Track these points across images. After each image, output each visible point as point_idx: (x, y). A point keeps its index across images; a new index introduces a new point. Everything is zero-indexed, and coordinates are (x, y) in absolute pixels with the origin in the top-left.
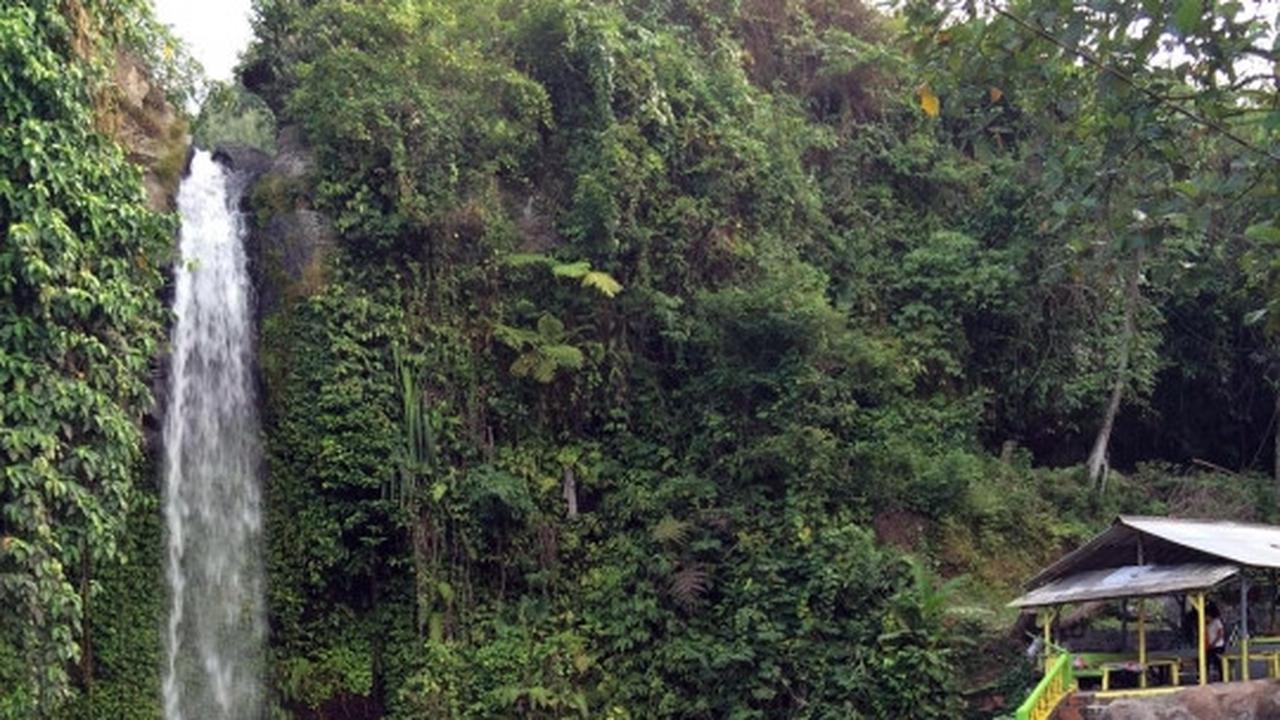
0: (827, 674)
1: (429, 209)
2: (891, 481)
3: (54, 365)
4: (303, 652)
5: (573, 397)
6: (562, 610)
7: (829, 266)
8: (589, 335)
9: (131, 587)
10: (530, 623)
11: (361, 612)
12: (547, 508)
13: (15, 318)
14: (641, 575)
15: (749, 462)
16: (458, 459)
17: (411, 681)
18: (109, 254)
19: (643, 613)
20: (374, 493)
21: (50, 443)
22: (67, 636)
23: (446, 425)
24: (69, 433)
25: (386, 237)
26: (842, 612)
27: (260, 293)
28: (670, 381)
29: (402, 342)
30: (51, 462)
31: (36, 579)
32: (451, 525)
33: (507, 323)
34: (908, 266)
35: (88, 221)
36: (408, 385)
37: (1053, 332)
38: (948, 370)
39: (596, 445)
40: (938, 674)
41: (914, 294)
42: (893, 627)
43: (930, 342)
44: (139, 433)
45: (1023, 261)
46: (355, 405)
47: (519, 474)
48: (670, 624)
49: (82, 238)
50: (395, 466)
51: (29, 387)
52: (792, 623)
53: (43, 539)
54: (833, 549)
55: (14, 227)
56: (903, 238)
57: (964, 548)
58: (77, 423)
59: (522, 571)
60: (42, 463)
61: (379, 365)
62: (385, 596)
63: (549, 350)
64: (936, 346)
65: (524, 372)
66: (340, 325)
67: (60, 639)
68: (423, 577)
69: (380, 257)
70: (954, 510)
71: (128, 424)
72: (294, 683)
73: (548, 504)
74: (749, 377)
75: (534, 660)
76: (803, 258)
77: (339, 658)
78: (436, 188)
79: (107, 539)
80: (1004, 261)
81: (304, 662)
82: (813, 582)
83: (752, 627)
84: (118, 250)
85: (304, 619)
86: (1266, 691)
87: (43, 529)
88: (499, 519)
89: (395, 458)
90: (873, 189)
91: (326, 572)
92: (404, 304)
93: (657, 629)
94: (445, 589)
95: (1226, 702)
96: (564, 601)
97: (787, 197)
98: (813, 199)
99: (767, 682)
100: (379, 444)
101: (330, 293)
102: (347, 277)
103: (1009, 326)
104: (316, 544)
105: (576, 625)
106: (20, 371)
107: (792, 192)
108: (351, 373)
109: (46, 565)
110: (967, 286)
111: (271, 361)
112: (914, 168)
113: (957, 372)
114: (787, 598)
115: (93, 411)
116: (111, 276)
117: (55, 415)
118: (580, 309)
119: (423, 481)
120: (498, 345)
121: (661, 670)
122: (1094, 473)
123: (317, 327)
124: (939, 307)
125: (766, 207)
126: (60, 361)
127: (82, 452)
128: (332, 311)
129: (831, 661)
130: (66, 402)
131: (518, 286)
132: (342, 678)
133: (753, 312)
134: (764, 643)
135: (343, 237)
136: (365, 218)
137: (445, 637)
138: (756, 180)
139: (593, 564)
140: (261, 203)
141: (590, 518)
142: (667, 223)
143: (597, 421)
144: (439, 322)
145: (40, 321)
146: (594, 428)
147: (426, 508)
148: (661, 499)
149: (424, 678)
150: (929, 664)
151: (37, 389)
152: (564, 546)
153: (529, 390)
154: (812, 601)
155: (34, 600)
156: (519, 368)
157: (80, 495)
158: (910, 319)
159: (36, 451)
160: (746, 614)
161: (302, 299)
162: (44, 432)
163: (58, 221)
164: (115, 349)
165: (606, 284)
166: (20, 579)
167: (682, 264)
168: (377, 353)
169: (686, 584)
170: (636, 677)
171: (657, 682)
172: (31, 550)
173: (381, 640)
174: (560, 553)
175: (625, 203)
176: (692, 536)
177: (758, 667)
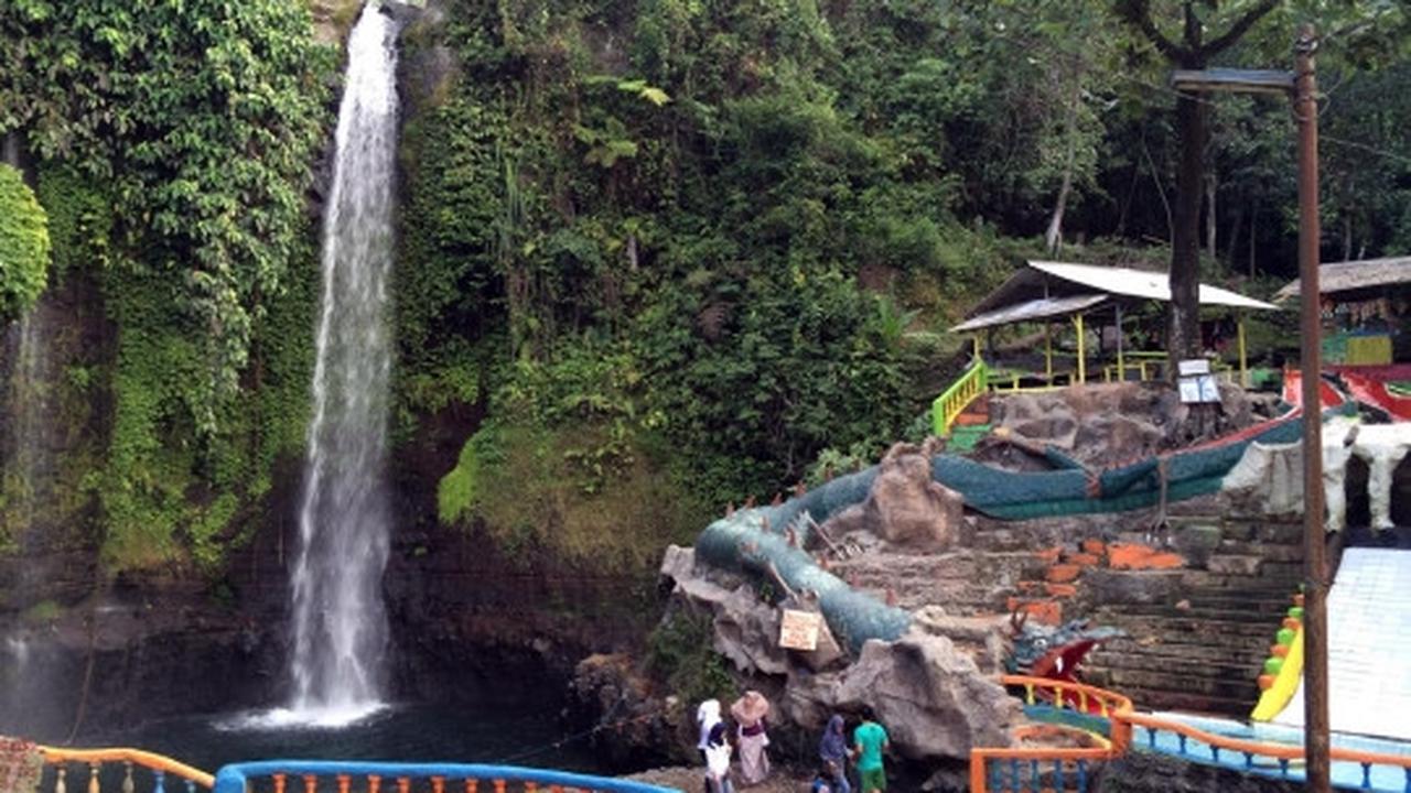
0: (813, 384)
1: (526, 43)
2: (873, 242)
3: (238, 150)
4: (427, 370)
5: (635, 180)
6: (622, 338)
7: (839, 85)
8: (646, 134)
9: (297, 317)
10: (594, 348)
11: (473, 341)
12: (614, 264)
13: (211, 115)
14: (680, 312)
15: (764, 226)
16: (545, 226)
17: (502, 390)
18: (284, 72)
19: (679, 339)
20: (479, 249)
21: (232, 205)
22: (237, 346)
23: (538, 201)
24: (247, 198)
25: (494, 63)
26: (825, 338)
27: (404, 105)
28: (711, 169)
29: (504, 139)
30: (232, 219)
31: (217, 303)
32: (539, 274)
33: (584, 125)
34: (901, 86)
35: (268, 48)
36: (509, 171)
37: (1019, 136)
38: (930, 162)
39: (653, 216)
40: (895, 385)
41: (906, 106)
42: (862, 346)
43: (915, 141)
44: (301, 201)
45: (989, 80)
46: (468, 184)
47: (591, 236)
48: (699, 349)
49: (263, 60)
50: (496, 229)
51: (219, 164)
52: (787, 345)
53: (223, 273)
54: (821, 290)
55: (209, 51)
56: (900, 65)
57: (931, 293)
58: (253, 190)
59: (593, 309)
60: (225, 218)
61: (488, 156)
62: (491, 329)
63: (614, 144)
64: (923, 144)
65: (594, 160)
66: (460, 127)
67: (232, 348)
68: (516, 313)
69: (492, 80)
70: (922, 264)
71: (292, 194)
72: (418, 394)
73: (614, 260)
74: (765, 164)
75: (596, 375)
76: (818, 79)
77: (455, 375)
78: (533, 28)
79: (271, 277)
80: (976, 82)
81: (427, 377)
82: (804, 315)
83: (756, 348)
84: (291, 70)
85: (427, 346)
86: (1131, 389)
87: (223, 267)
88: (573, 270)
89: (496, 223)
90: (878, 30)
91: (444, 309)
92: (508, 112)
93: (689, 352)
94: (533, 323)
95: (1098, 397)
96: (625, 333)
97: (802, 34)
98: (825, 35)
99: (766, 390)
100: (483, 213)
101: (454, 104)
102: (467, 93)
103: (982, 129)
104: (437, 287)
105: (631, 349)
106: (212, 153)
107: (807, 30)
108: (466, 161)
109: (225, 293)
110: (946, 99)
111: (409, 154)
112: (909, 13)
113: (938, 164)
114: (784, 327)
115: (266, 182)
116: (283, 87)
117: (236, 185)
118: (640, 116)
119: (518, 241)
120: (578, 142)
121: (691, 383)
122: (1051, 242)
123: (443, 129)
124: (924, 115)
125: (786, 42)
126: (243, 147)
127: (255, 212)
128: (453, 117)
129: (816, 375)
130: (245, 176)
131: (594, 98)
132: (456, 390)
133: (768, 116)
134: (764, 360)
135: (465, 65)
136: (481, 50)
137: (532, 357)
138: (779, 21)
139: (647, 305)
140: (410, 41)
141: (647, 271)
142: (709, 53)
143: (655, 199)
144: (535, 123)
145: (228, 117)
146: (651, 205)
147: (519, 261)
148: (697, 254)
149: (512, 388)
150: (886, 375)
151: (225, 166)
152: (626, 292)
153: (600, 175)
154: (804, 330)
155: (214, 318)
156: (591, 158)
157: (253, 243)
158: (902, 124)
159: (222, 210)
160: (753, 337)
161: (434, 109)
162: (228, 197)
163: (243, 47)
164: (286, 140)
165: (657, 96)
166: (205, 302)
167: (720, 83)
168: (487, 147)
169: (712, 318)
170: (674, 388)
171: (687, 392)
172: (214, 282)
173: (487, 360)
174: (623, 298)
175: (672, 36)
176: (716, 282)
177: (758, 379)
